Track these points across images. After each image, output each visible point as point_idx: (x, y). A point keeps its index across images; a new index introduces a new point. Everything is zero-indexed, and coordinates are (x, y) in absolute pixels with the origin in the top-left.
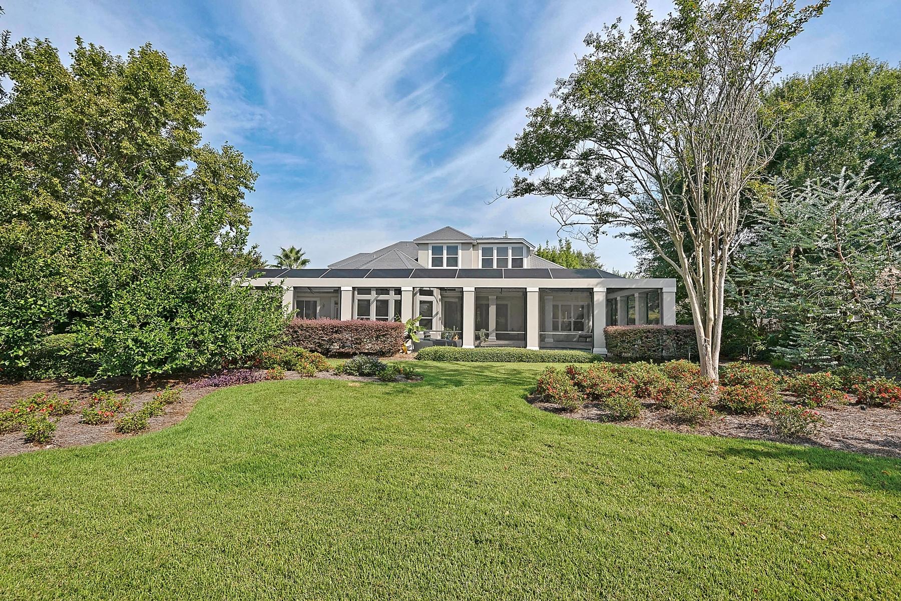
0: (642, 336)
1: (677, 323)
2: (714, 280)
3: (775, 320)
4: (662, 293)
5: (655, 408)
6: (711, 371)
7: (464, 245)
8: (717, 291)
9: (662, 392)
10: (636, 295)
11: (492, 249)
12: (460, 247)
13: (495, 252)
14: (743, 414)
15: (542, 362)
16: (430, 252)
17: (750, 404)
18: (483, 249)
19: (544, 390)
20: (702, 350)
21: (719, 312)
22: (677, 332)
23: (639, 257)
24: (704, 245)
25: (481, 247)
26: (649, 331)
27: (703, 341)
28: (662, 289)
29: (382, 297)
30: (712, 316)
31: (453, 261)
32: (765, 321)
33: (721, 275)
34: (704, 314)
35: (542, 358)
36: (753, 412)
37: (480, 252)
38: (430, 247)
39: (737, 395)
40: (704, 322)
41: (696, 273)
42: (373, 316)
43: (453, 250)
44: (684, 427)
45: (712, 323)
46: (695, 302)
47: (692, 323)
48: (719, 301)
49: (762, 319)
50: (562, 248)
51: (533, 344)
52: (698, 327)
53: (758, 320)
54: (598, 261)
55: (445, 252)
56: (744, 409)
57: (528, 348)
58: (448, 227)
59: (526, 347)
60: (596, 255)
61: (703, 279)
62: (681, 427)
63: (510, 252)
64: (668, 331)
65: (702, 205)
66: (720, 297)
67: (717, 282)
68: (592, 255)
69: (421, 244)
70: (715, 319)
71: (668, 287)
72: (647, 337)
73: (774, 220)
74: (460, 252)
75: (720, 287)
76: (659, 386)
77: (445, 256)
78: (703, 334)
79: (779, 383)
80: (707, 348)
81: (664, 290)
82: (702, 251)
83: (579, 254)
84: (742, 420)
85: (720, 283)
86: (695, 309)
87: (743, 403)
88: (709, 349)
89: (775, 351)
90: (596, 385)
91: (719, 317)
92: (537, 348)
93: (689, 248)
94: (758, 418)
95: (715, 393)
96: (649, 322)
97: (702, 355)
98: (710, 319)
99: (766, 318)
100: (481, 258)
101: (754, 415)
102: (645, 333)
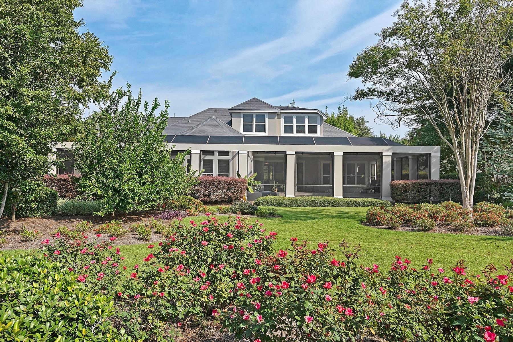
0: (419, 188)
1: (440, 178)
2: (472, 152)
3: (506, 176)
4: (430, 157)
5: (441, 226)
6: (468, 206)
7: (269, 114)
8: (473, 159)
9: (445, 216)
10: (410, 157)
11: (292, 118)
12: (266, 115)
13: (295, 120)
14: (487, 227)
15: (348, 206)
16: (242, 119)
17: (490, 221)
18: (285, 118)
19: (375, 219)
20: (464, 194)
21: (474, 172)
22: (441, 185)
23: (410, 127)
24: (466, 132)
25: (283, 115)
26: (423, 184)
27: (465, 189)
28: (430, 153)
29: (208, 157)
30: (470, 174)
31: (261, 128)
32: (500, 177)
33: (475, 151)
34: (466, 173)
35: (348, 203)
36: (491, 226)
37: (283, 120)
38: (242, 115)
39: (483, 217)
40: (466, 178)
41: (461, 148)
42: (216, 172)
43: (261, 118)
44: (457, 232)
45: (470, 179)
46: (461, 166)
47: (459, 179)
48: (474, 166)
49: (497, 175)
50: (341, 114)
51: (338, 194)
52: (462, 181)
53: (495, 176)
54: (367, 125)
55: (254, 120)
56: (487, 224)
57: (335, 197)
58: (255, 98)
59: (333, 196)
60: (366, 120)
61: (465, 153)
62: (456, 232)
63: (307, 120)
64: (436, 184)
65: (466, 109)
66: (474, 164)
67: (473, 154)
68: (363, 119)
69: (233, 113)
70: (472, 176)
71: (435, 151)
72: (421, 188)
73: (507, 113)
74: (267, 120)
75: (475, 158)
76: (442, 214)
77: (254, 123)
78: (465, 185)
79: (506, 213)
80: (467, 193)
81: (432, 155)
82: (465, 135)
83: (352, 118)
84: (486, 229)
85: (475, 155)
86: (460, 170)
87: (487, 221)
88: (468, 194)
89: (504, 196)
90: (405, 215)
91: (474, 175)
92: (341, 197)
93: (458, 133)
94: (494, 228)
95: (472, 217)
96: (419, 177)
97: (464, 197)
98: (469, 176)
99: (499, 175)
100: (283, 125)
101: (492, 227)
102: (420, 185)
